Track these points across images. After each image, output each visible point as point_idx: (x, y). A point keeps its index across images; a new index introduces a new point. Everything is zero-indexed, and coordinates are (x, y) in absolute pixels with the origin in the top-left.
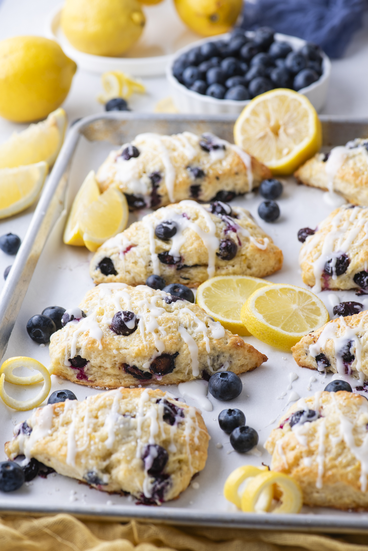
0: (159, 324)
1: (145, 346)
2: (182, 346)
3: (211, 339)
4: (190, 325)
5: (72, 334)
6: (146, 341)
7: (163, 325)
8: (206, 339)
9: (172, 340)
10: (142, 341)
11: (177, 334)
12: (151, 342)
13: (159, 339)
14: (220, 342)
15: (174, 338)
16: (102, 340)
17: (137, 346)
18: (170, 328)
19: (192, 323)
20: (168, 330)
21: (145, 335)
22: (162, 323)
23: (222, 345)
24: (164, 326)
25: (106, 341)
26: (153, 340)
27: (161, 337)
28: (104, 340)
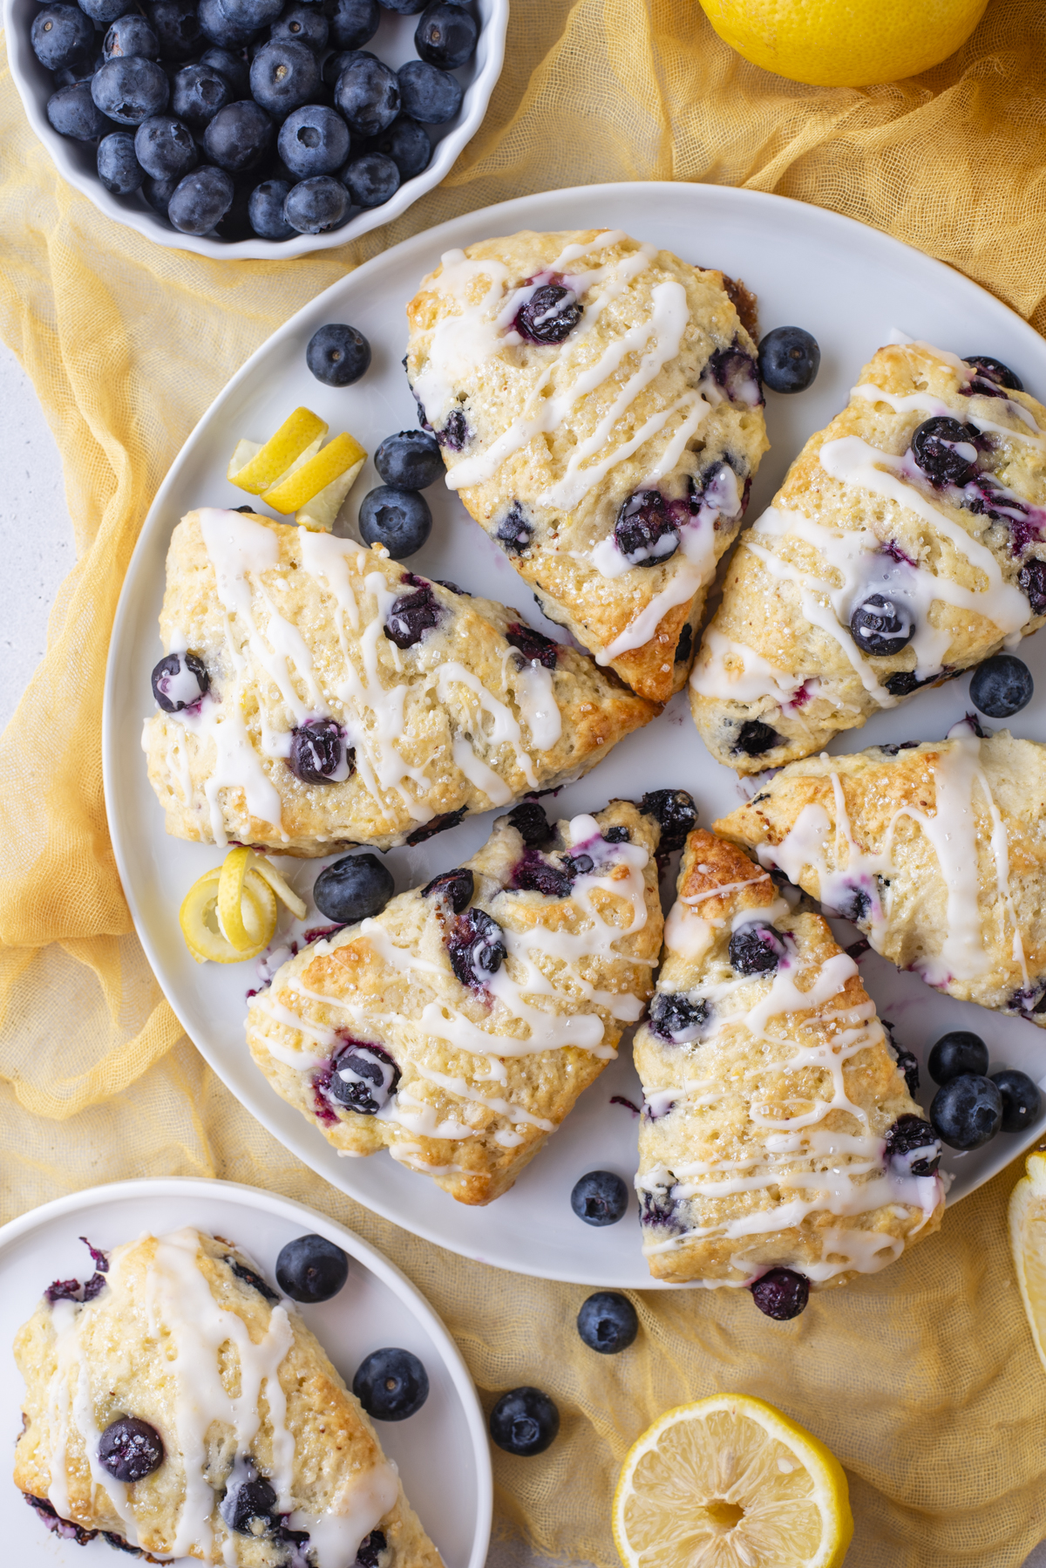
0: (407, 759)
1: (389, 823)
2: (472, 796)
3: (533, 754)
4: (475, 725)
5: (202, 787)
6: (388, 807)
7: (416, 760)
8: (523, 763)
9: (448, 795)
10: (377, 806)
11: (455, 775)
12: (399, 810)
13: (416, 801)
14: (556, 757)
15: (450, 788)
16: (282, 820)
17: (370, 821)
18: (433, 762)
19: (479, 716)
20: (432, 770)
21: (382, 794)
22: (412, 755)
23: (562, 762)
24: (419, 766)
25: (293, 822)
26: (403, 804)
27: (419, 793)
28: (288, 819)
